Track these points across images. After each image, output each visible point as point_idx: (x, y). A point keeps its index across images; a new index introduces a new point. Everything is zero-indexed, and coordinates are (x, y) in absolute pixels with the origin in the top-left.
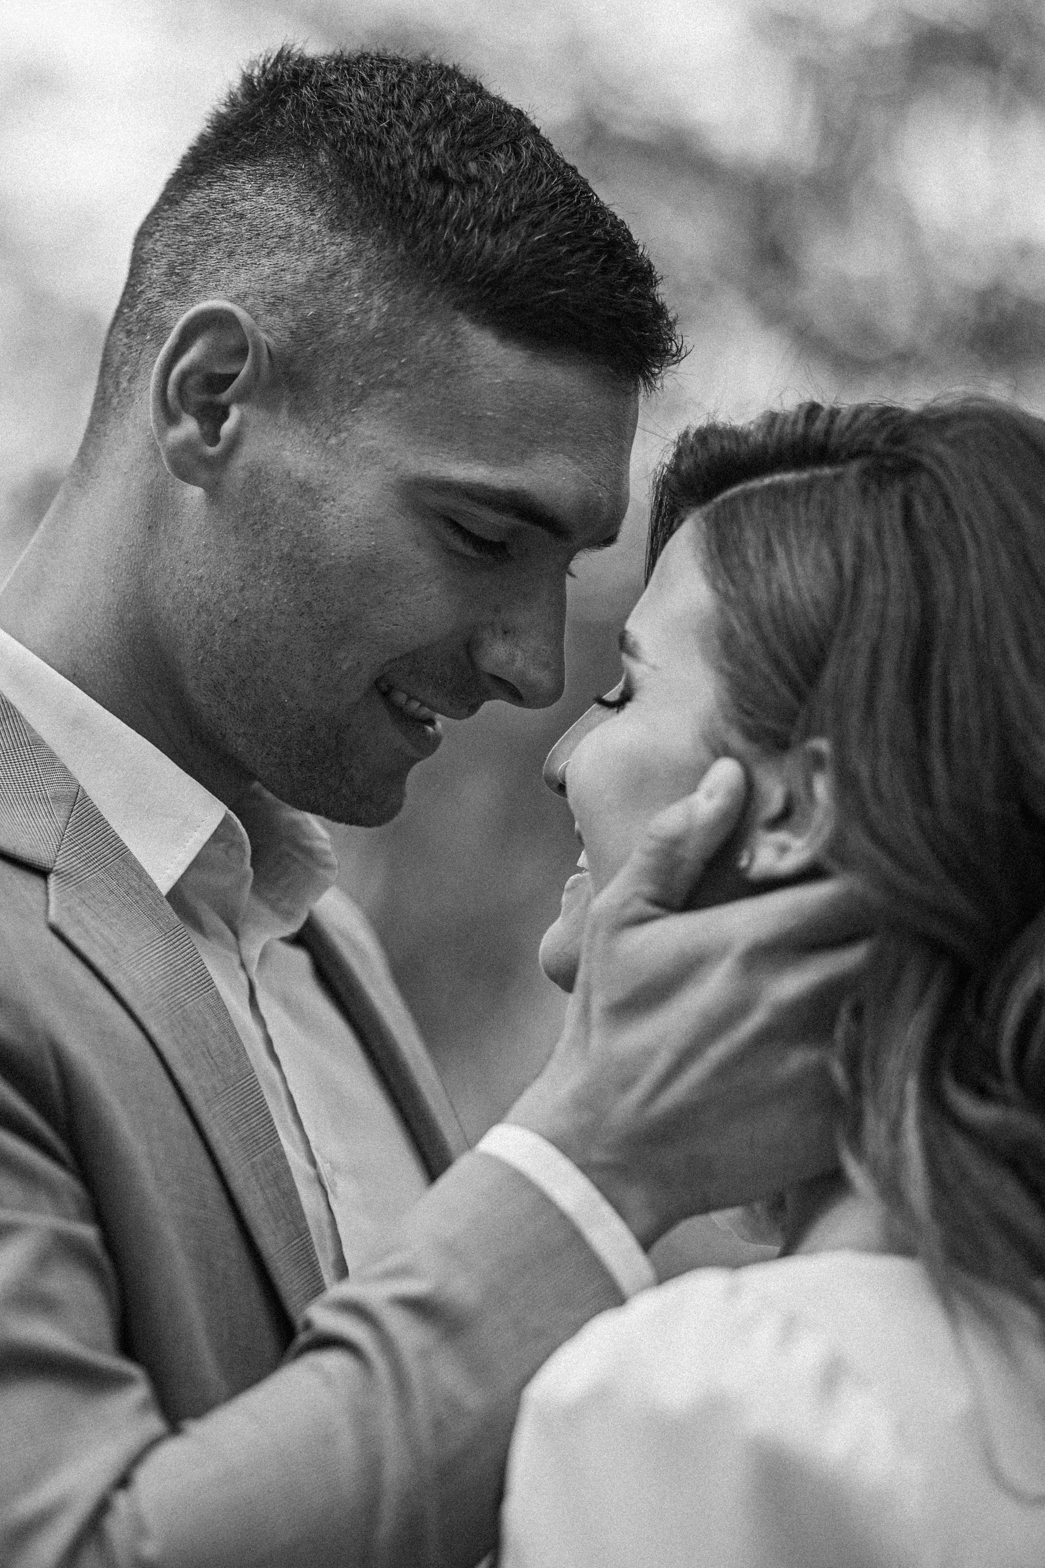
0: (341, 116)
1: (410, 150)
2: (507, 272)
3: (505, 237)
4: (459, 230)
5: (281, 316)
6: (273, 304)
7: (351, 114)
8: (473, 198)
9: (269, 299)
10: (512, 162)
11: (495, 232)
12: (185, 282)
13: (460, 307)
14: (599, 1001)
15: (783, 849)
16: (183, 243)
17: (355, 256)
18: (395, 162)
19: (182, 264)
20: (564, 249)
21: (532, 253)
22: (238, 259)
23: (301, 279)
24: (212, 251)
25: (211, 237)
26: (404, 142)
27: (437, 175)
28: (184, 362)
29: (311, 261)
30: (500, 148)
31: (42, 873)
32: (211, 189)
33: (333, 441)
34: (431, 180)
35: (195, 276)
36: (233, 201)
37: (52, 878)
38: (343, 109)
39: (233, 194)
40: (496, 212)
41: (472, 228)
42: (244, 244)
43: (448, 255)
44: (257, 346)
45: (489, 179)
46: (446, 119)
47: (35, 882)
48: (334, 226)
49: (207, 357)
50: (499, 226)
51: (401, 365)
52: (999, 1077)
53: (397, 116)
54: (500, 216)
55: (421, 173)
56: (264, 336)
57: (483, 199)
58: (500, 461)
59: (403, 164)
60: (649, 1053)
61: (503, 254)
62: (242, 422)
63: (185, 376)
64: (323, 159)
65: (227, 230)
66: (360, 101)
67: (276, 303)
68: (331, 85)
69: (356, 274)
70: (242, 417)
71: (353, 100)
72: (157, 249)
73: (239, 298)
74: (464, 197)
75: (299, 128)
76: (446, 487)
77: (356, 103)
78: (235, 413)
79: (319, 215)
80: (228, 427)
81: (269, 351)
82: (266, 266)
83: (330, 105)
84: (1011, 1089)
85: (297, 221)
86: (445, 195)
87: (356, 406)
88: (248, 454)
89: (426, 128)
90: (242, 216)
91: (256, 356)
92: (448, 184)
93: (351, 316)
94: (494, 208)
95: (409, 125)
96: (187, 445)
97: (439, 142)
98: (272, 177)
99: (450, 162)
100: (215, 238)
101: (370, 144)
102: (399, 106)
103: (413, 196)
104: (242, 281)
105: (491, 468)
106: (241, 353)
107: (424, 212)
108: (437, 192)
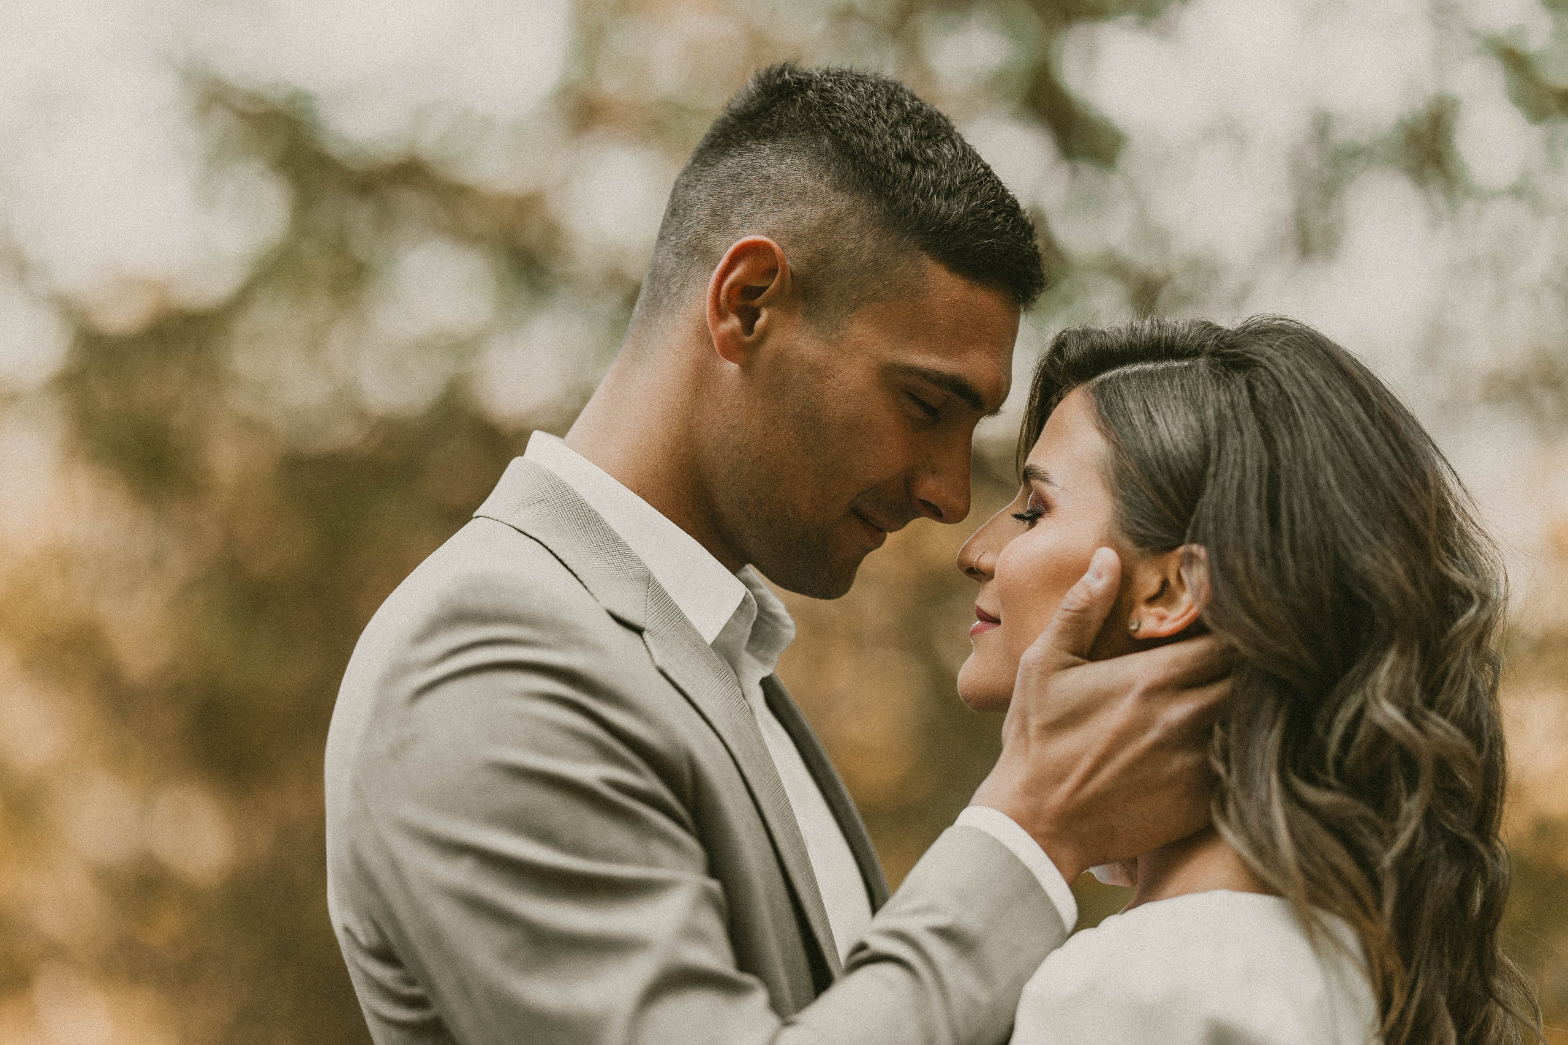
0: (839, 112)
1: (888, 138)
2: (956, 226)
3: (953, 202)
4: (924, 194)
5: (800, 248)
6: (795, 240)
7: (846, 112)
8: (932, 174)
9: (791, 236)
10: (953, 151)
11: (946, 199)
12: (726, 221)
13: (924, 248)
14: (1034, 722)
15: (1162, 618)
16: (723, 194)
17: (852, 211)
18: (879, 146)
19: (722, 209)
20: (991, 211)
21: (972, 213)
22: (767, 208)
23: (815, 223)
24: (745, 201)
25: (745, 191)
26: (884, 132)
27: (906, 157)
28: (732, 277)
29: (821, 211)
30: (943, 140)
31: (638, 631)
32: (742, 158)
33: (834, 336)
34: (903, 161)
35: (733, 218)
36: (761, 167)
37: (646, 635)
38: (840, 108)
39: (758, 163)
40: (947, 184)
41: (932, 195)
42: (771, 197)
43: (916, 212)
44: (784, 268)
45: (941, 161)
46: (907, 119)
47: (635, 637)
48: (838, 188)
49: (747, 274)
50: (950, 194)
51: (884, 286)
52: (1326, 773)
53: (877, 114)
54: (950, 187)
55: (897, 155)
56: (789, 263)
57: (938, 175)
58: (945, 353)
59: (885, 148)
60: (1075, 758)
61: (952, 213)
62: (769, 321)
63: (732, 285)
64: (826, 142)
65: (758, 186)
66: (850, 102)
67: (797, 239)
68: (828, 90)
69: (854, 221)
70: (770, 316)
71: (845, 102)
72: (701, 197)
73: (769, 234)
74: (926, 172)
75: (809, 119)
76: (911, 370)
77: (848, 104)
78: (764, 315)
79: (826, 180)
80: (760, 322)
81: (792, 274)
82: (788, 213)
83: (829, 104)
84: (1332, 780)
85: (810, 183)
86: (913, 171)
87: (852, 312)
88: (773, 343)
89: (896, 124)
90: (768, 178)
91: (783, 275)
92: (914, 163)
93: (850, 251)
94: (946, 182)
95: (886, 122)
96: (733, 335)
97: (907, 133)
98: (789, 151)
99: (915, 148)
100: (748, 192)
101: (861, 133)
102: (877, 108)
103: (893, 171)
104: (770, 222)
105: (941, 359)
106: (772, 272)
107: (899, 182)
108: (907, 168)
